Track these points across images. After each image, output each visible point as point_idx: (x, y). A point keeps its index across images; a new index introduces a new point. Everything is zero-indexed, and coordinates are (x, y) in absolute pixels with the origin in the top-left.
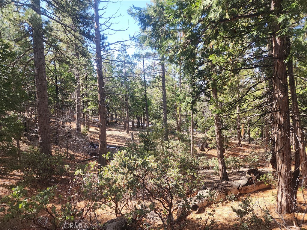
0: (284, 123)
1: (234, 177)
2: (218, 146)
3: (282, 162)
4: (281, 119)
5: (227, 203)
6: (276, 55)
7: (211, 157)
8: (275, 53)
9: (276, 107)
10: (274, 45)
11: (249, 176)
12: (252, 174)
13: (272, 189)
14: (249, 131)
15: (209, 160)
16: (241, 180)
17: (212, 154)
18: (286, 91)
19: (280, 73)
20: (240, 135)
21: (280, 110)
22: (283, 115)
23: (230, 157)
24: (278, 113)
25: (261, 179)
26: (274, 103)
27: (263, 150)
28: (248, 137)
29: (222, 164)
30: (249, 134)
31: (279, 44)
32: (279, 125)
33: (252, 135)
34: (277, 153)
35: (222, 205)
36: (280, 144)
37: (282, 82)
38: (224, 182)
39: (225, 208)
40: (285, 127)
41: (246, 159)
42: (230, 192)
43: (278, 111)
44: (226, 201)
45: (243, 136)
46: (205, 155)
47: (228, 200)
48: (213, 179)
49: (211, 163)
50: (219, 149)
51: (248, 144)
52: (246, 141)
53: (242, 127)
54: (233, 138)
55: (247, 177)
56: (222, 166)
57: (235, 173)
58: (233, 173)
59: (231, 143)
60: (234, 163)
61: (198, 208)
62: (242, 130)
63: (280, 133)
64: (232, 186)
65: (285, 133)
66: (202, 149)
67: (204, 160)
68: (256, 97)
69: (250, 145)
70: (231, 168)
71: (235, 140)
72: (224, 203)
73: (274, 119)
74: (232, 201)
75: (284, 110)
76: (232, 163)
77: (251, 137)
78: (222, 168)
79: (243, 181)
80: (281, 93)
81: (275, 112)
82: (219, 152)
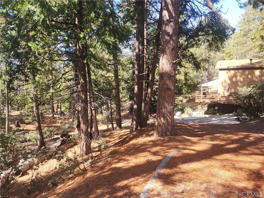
0: (85, 99)
1: (50, 144)
2: (36, 120)
3: (84, 123)
4: (83, 96)
5: (45, 162)
6: (79, 55)
7: (27, 131)
8: (79, 53)
9: (80, 89)
10: (78, 48)
11: (62, 139)
12: (64, 138)
13: (77, 145)
14: (60, 106)
15: (26, 134)
16: (56, 143)
17: (28, 129)
18: (85, 79)
19: (82, 67)
20: (53, 111)
21: (82, 91)
22: (84, 94)
23: (46, 129)
24: (81, 92)
25: (71, 138)
26: (79, 86)
27: (71, 120)
28: (60, 111)
29: (40, 135)
30: (61, 108)
31: (81, 48)
32: (82, 100)
33: (63, 109)
34: (81, 118)
35: (42, 165)
36: (82, 112)
37: (83, 73)
38: (43, 148)
39: (45, 166)
40: (85, 102)
41: (59, 128)
42: (48, 154)
43: (81, 91)
44: (45, 161)
45: (56, 111)
46: (21, 130)
47: (46, 160)
48: (31, 149)
49: (28, 136)
50: (38, 122)
51: (60, 117)
52: (58, 114)
53: (55, 102)
54: (47, 113)
55: (60, 140)
56: (40, 136)
57: (50, 141)
58: (48, 141)
59: (46, 117)
60: (49, 133)
61: (21, 173)
62: (55, 106)
63: (82, 105)
64: (49, 149)
65: (85, 105)
66: (18, 126)
67: (21, 135)
68: (66, 79)
69: (61, 117)
70: (47, 138)
71: (49, 114)
72: (44, 163)
73: (79, 96)
74: (50, 160)
75: (85, 90)
76: (48, 133)
77: (62, 111)
78: (40, 137)
79: (58, 143)
80: (83, 80)
81: (79, 91)
82: (38, 124)
